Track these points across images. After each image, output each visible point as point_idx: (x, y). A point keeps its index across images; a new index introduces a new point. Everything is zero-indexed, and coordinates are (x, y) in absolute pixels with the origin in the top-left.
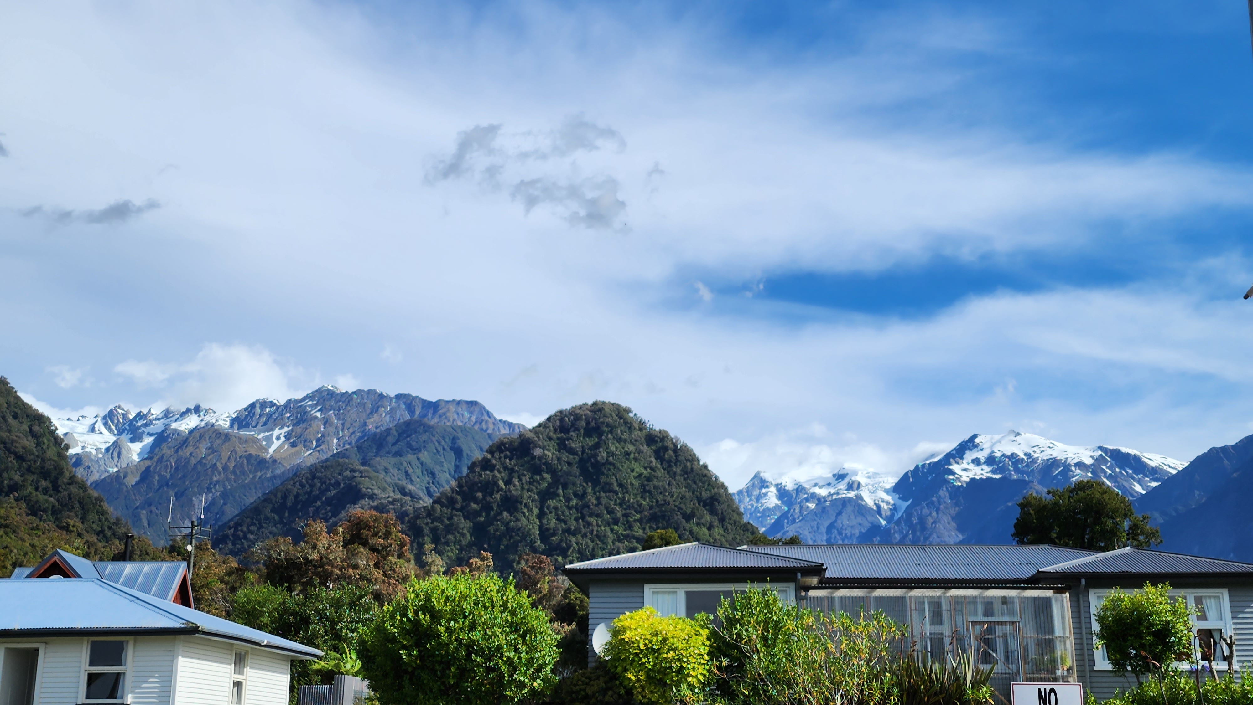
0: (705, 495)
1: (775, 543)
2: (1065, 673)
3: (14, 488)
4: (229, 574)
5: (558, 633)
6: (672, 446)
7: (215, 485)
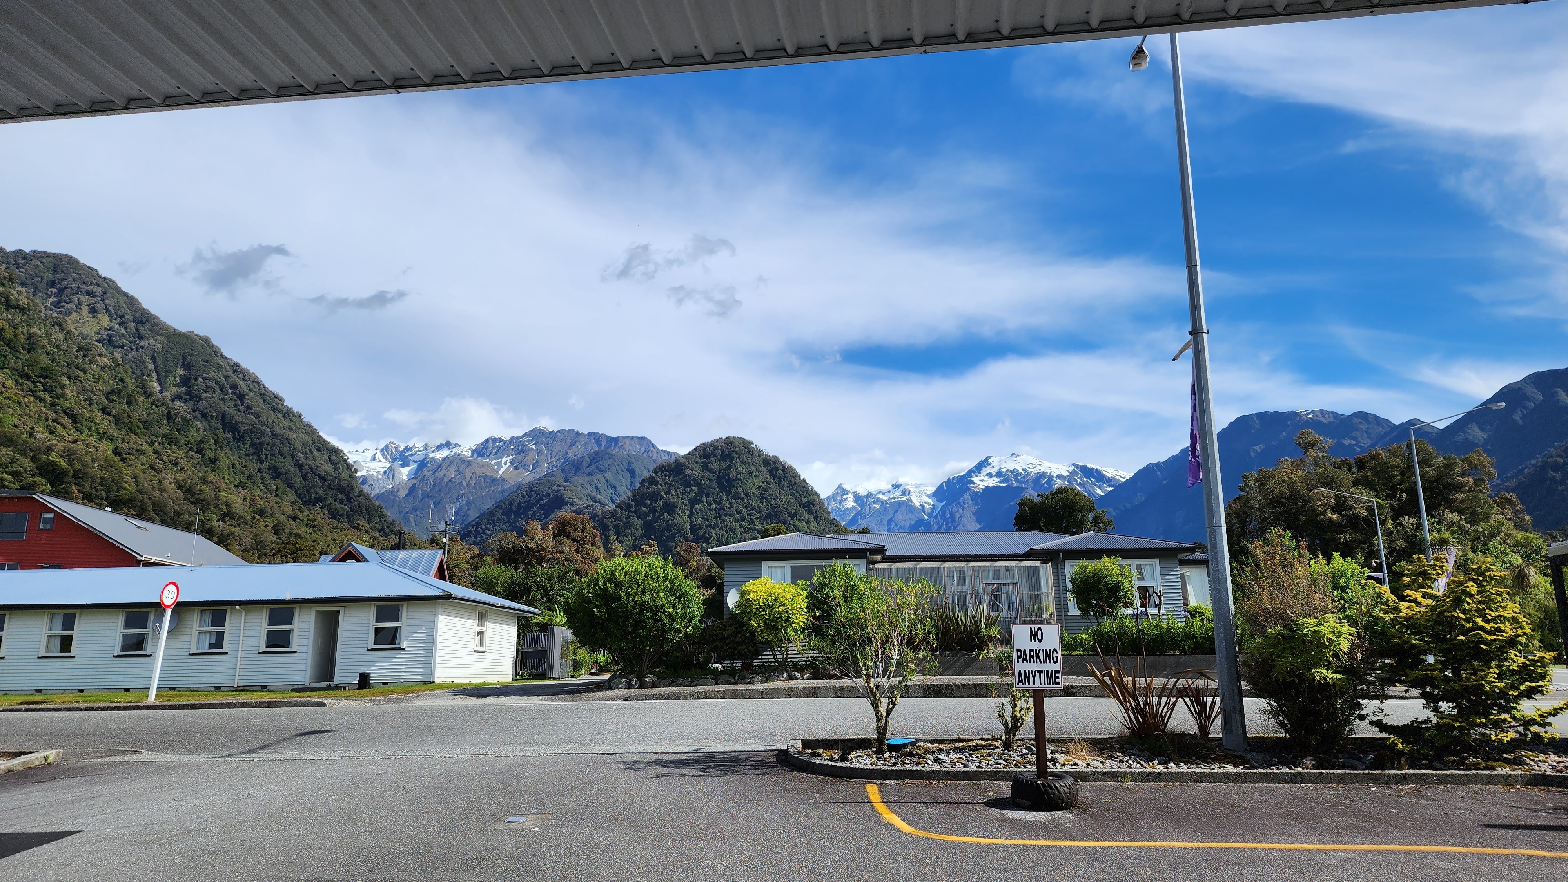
0: (804, 500)
1: (852, 532)
2: (1049, 617)
3: (319, 500)
4: (473, 558)
5: (703, 596)
6: (781, 467)
7: (462, 497)
